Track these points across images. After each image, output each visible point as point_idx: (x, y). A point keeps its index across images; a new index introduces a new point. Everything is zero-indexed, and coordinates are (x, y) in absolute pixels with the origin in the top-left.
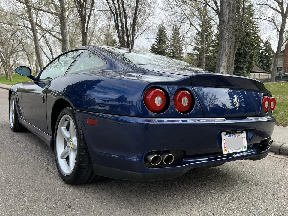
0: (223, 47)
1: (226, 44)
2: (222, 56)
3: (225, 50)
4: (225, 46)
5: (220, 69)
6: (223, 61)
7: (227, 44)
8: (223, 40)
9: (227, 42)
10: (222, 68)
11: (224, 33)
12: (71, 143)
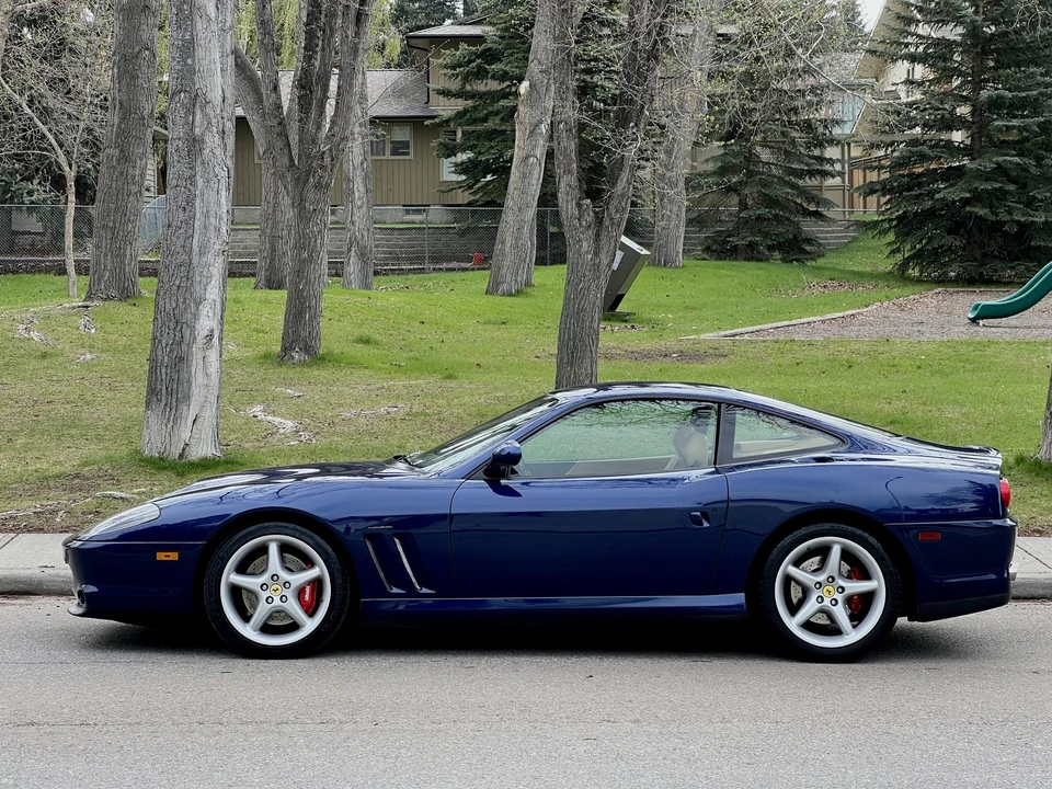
0: (207, 215)
1: (219, 204)
2: (202, 252)
3: (218, 230)
4: (213, 208)
5: (196, 316)
8: (200, 182)
10: (205, 310)
11: (206, 152)
12: (830, 588)
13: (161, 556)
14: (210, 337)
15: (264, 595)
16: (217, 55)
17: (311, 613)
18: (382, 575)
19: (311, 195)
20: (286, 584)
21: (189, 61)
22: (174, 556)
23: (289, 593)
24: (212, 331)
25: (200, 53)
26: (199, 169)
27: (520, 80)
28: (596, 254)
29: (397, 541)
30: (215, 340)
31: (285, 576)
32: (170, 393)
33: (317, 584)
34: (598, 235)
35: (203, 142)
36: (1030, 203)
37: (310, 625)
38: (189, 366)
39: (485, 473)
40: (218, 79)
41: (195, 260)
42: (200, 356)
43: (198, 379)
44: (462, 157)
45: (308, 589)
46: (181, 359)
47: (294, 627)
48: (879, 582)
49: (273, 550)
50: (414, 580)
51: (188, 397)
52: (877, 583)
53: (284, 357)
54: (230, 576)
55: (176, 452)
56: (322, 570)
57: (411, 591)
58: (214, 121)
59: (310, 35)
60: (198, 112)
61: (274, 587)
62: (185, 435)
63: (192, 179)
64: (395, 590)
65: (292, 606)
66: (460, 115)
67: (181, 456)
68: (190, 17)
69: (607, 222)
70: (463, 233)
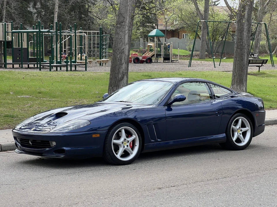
13: (94, 136)
15: (122, 145)
22: (98, 135)
29: (153, 126)
31: (127, 139)
45: (131, 143)
49: (123, 131)
50: (156, 137)
54: (113, 141)
56: (136, 136)
57: (156, 141)
61: (124, 143)
64: (152, 141)
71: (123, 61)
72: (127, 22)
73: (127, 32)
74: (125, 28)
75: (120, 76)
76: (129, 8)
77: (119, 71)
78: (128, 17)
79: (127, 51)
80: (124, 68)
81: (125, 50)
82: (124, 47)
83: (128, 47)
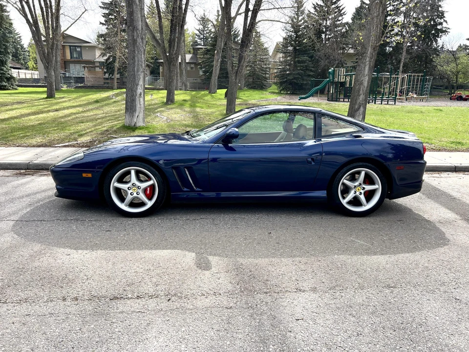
0: (138, 61)
1: (141, 58)
2: (138, 72)
3: (142, 65)
4: (140, 59)
5: (137, 89)
6: (140, 78)
7: (143, 57)
8: (136, 52)
9: (143, 55)
10: (139, 87)
11: (138, 43)
12: (359, 188)
13: (84, 175)
14: (141, 94)
15: (129, 192)
16: (140, 16)
17: (150, 199)
18: (180, 183)
19: (172, 67)
20: (139, 188)
21: (132, 17)
22: (90, 175)
23: (140, 191)
24: (141, 93)
25: (135, 15)
26: (136, 48)
27: (215, 50)
28: (236, 80)
29: (186, 169)
30: (142, 95)
31: (138, 184)
32: (131, 109)
33: (152, 187)
34: (236, 75)
35: (137, 41)
36: (303, 80)
37: (150, 204)
38: (135, 102)
39: (223, 141)
40: (140, 23)
41: (136, 74)
42: (138, 99)
43: (138, 106)
44: (203, 69)
45: (148, 189)
46: (133, 100)
47: (143, 204)
48: (379, 185)
49: (133, 172)
50: (193, 185)
51: (135, 111)
52: (378, 186)
53: (167, 103)
54: (114, 184)
55: (133, 124)
56: (154, 181)
57: (192, 190)
58: (139, 35)
59: (171, 31)
60: (135, 32)
61: (134, 188)
62: (135, 120)
63: (134, 51)
64: (185, 189)
65: (141, 196)
66: (203, 62)
67: (134, 125)
68: (132, 4)
69: (238, 72)
70: (204, 84)
71: (361, 92)
72: (369, 53)
73: (367, 63)
74: (366, 60)
75: (357, 107)
76: (371, 38)
77: (356, 102)
78: (370, 48)
79: (366, 83)
80: (361, 99)
81: (364, 81)
82: (363, 79)
83: (367, 78)
